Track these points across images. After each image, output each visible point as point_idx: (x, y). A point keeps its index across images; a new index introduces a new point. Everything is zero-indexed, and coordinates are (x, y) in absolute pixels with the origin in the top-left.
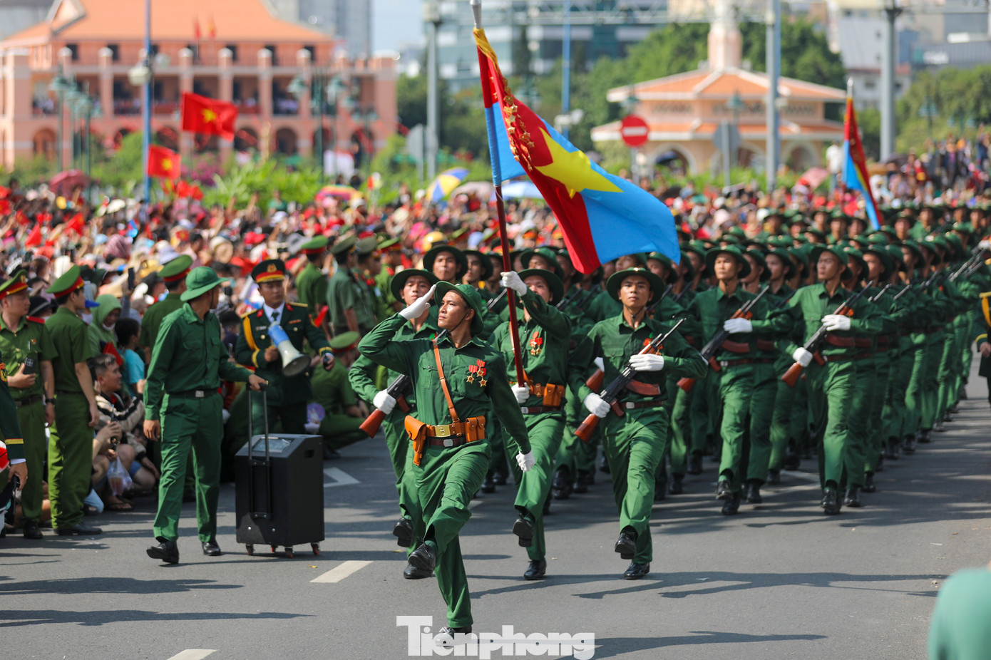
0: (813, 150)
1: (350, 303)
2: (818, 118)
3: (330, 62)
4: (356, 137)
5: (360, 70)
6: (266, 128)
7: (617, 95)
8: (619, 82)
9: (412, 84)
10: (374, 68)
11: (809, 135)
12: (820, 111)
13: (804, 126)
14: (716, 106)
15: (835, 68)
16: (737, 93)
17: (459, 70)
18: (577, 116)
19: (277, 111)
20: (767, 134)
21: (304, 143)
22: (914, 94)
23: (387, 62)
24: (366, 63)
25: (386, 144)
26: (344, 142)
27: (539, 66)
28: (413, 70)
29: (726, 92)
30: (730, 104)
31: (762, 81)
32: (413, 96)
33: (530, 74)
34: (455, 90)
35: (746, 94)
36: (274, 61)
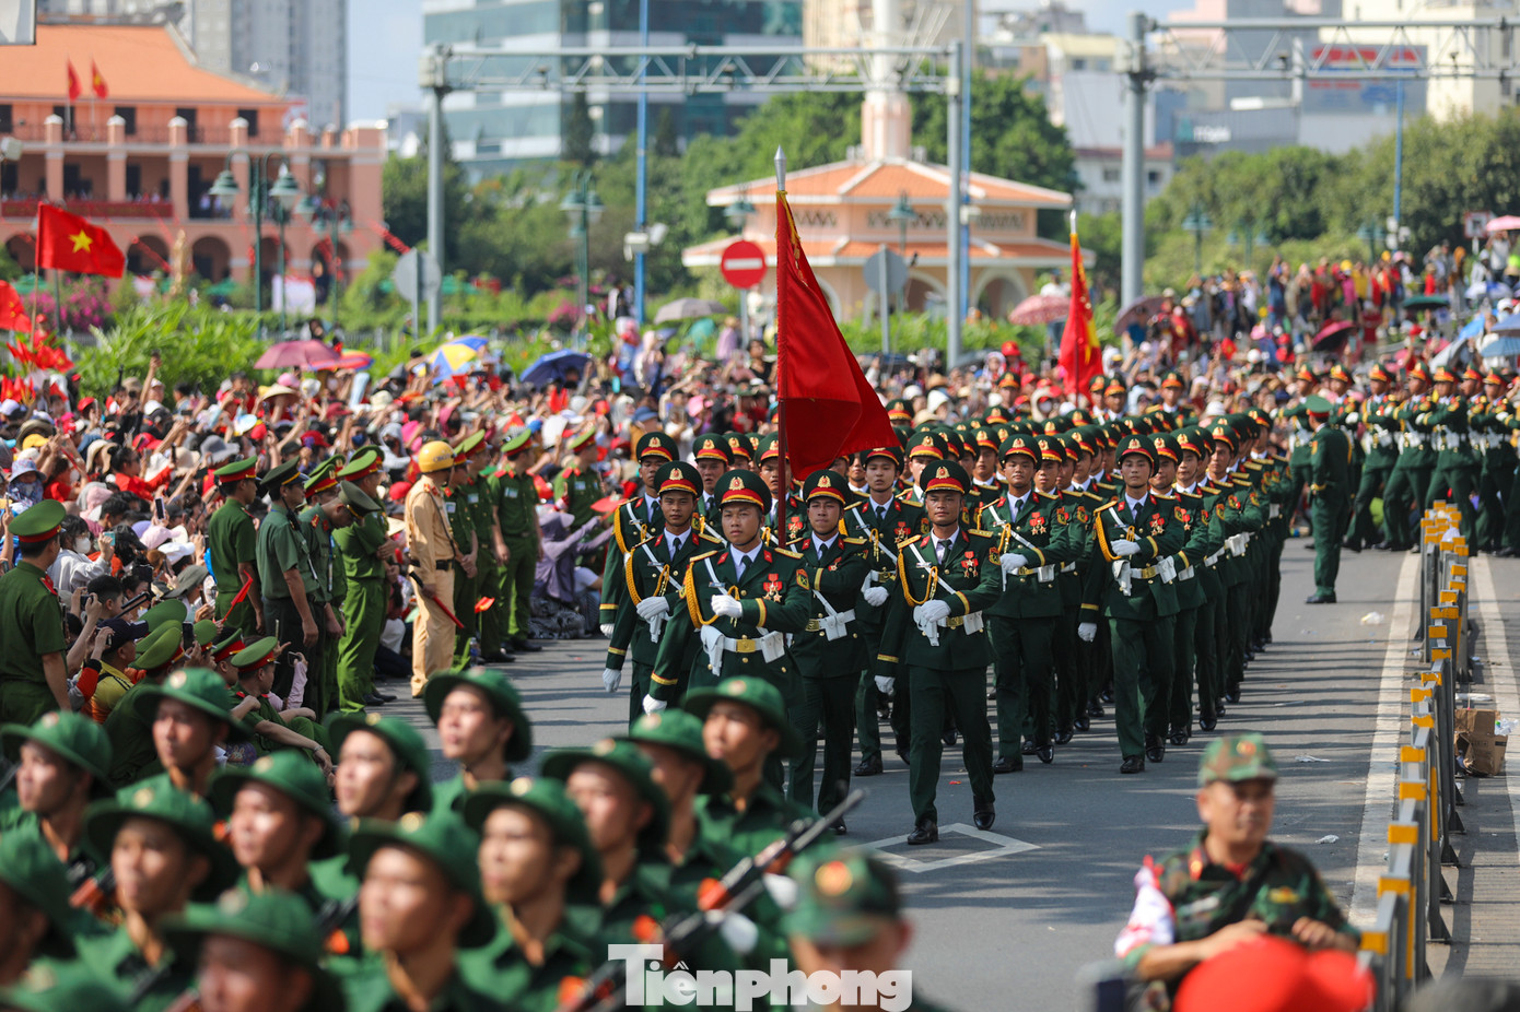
0: (1019, 282)
1: (292, 559)
2: (1029, 236)
3: (280, 134)
4: (319, 253)
5: (326, 148)
6: (180, 238)
7: (721, 197)
8: (726, 174)
9: (407, 170)
10: (347, 146)
11: (1014, 260)
12: (1032, 222)
13: (1004, 247)
14: (874, 215)
15: (1058, 151)
16: (905, 196)
17: (480, 149)
18: (658, 232)
19: (196, 212)
20: (948, 258)
21: (241, 262)
22: (1177, 191)
23: (369, 136)
24: (336, 138)
25: (366, 264)
26: (301, 262)
27: (604, 144)
28: (409, 148)
29: (887, 193)
30: (894, 213)
31: (943, 177)
32: (406, 190)
33: (590, 158)
34: (474, 179)
35: (918, 198)
36: (192, 135)
